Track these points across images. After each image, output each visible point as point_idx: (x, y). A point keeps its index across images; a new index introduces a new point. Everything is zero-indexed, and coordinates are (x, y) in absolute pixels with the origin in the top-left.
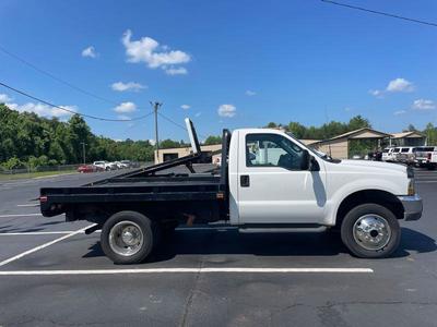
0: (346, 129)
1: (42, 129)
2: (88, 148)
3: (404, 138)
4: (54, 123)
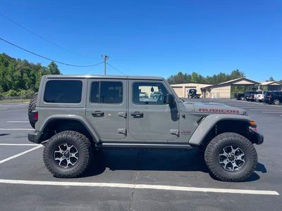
4: (38, 67)
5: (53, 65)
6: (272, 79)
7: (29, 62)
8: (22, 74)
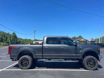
0: (77, 38)
1: (5, 35)
2: (16, 40)
3: (91, 41)
4: (8, 34)
5: (14, 33)
6: (92, 39)
7: (5, 32)
8: (2, 37)
